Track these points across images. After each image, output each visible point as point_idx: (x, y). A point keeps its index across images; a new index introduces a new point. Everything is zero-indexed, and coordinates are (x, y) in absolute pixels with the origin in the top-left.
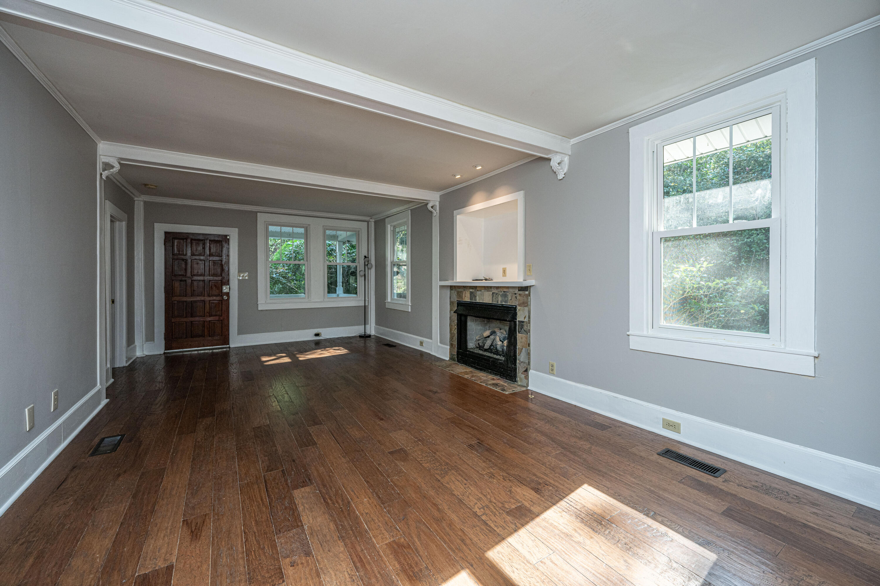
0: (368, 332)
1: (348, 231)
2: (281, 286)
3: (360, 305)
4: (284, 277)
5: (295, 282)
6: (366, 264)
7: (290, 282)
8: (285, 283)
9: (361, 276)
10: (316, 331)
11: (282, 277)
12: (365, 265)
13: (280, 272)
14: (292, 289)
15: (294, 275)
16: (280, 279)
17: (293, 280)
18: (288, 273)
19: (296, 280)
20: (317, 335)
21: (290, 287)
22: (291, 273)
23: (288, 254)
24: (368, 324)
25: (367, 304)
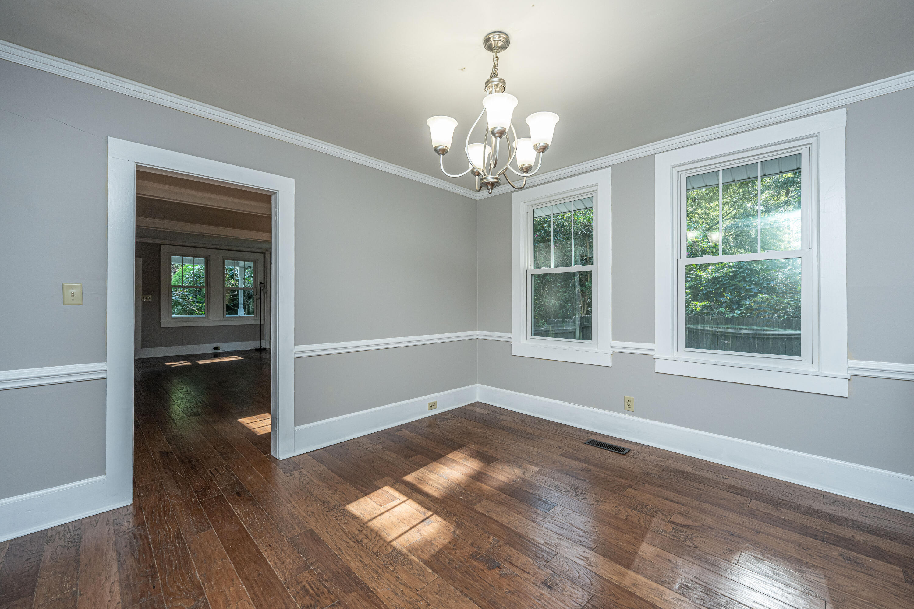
0: (263, 346)
1: (246, 261)
2: (181, 308)
3: (257, 323)
4: (184, 299)
5: (196, 304)
6: (262, 288)
7: (191, 304)
8: (185, 305)
9: (257, 299)
10: (215, 345)
11: (182, 299)
12: (261, 290)
13: (180, 294)
14: (193, 310)
15: (195, 297)
16: (180, 300)
17: (194, 302)
18: (189, 295)
19: (197, 302)
20: (216, 348)
21: (190, 308)
22: (192, 295)
23: (188, 278)
24: (264, 339)
25: (262, 323)
